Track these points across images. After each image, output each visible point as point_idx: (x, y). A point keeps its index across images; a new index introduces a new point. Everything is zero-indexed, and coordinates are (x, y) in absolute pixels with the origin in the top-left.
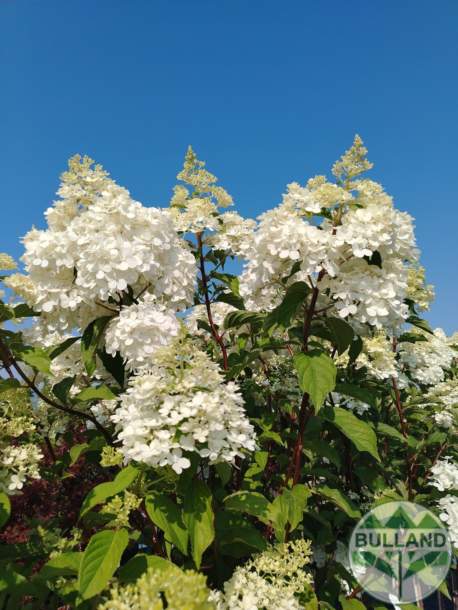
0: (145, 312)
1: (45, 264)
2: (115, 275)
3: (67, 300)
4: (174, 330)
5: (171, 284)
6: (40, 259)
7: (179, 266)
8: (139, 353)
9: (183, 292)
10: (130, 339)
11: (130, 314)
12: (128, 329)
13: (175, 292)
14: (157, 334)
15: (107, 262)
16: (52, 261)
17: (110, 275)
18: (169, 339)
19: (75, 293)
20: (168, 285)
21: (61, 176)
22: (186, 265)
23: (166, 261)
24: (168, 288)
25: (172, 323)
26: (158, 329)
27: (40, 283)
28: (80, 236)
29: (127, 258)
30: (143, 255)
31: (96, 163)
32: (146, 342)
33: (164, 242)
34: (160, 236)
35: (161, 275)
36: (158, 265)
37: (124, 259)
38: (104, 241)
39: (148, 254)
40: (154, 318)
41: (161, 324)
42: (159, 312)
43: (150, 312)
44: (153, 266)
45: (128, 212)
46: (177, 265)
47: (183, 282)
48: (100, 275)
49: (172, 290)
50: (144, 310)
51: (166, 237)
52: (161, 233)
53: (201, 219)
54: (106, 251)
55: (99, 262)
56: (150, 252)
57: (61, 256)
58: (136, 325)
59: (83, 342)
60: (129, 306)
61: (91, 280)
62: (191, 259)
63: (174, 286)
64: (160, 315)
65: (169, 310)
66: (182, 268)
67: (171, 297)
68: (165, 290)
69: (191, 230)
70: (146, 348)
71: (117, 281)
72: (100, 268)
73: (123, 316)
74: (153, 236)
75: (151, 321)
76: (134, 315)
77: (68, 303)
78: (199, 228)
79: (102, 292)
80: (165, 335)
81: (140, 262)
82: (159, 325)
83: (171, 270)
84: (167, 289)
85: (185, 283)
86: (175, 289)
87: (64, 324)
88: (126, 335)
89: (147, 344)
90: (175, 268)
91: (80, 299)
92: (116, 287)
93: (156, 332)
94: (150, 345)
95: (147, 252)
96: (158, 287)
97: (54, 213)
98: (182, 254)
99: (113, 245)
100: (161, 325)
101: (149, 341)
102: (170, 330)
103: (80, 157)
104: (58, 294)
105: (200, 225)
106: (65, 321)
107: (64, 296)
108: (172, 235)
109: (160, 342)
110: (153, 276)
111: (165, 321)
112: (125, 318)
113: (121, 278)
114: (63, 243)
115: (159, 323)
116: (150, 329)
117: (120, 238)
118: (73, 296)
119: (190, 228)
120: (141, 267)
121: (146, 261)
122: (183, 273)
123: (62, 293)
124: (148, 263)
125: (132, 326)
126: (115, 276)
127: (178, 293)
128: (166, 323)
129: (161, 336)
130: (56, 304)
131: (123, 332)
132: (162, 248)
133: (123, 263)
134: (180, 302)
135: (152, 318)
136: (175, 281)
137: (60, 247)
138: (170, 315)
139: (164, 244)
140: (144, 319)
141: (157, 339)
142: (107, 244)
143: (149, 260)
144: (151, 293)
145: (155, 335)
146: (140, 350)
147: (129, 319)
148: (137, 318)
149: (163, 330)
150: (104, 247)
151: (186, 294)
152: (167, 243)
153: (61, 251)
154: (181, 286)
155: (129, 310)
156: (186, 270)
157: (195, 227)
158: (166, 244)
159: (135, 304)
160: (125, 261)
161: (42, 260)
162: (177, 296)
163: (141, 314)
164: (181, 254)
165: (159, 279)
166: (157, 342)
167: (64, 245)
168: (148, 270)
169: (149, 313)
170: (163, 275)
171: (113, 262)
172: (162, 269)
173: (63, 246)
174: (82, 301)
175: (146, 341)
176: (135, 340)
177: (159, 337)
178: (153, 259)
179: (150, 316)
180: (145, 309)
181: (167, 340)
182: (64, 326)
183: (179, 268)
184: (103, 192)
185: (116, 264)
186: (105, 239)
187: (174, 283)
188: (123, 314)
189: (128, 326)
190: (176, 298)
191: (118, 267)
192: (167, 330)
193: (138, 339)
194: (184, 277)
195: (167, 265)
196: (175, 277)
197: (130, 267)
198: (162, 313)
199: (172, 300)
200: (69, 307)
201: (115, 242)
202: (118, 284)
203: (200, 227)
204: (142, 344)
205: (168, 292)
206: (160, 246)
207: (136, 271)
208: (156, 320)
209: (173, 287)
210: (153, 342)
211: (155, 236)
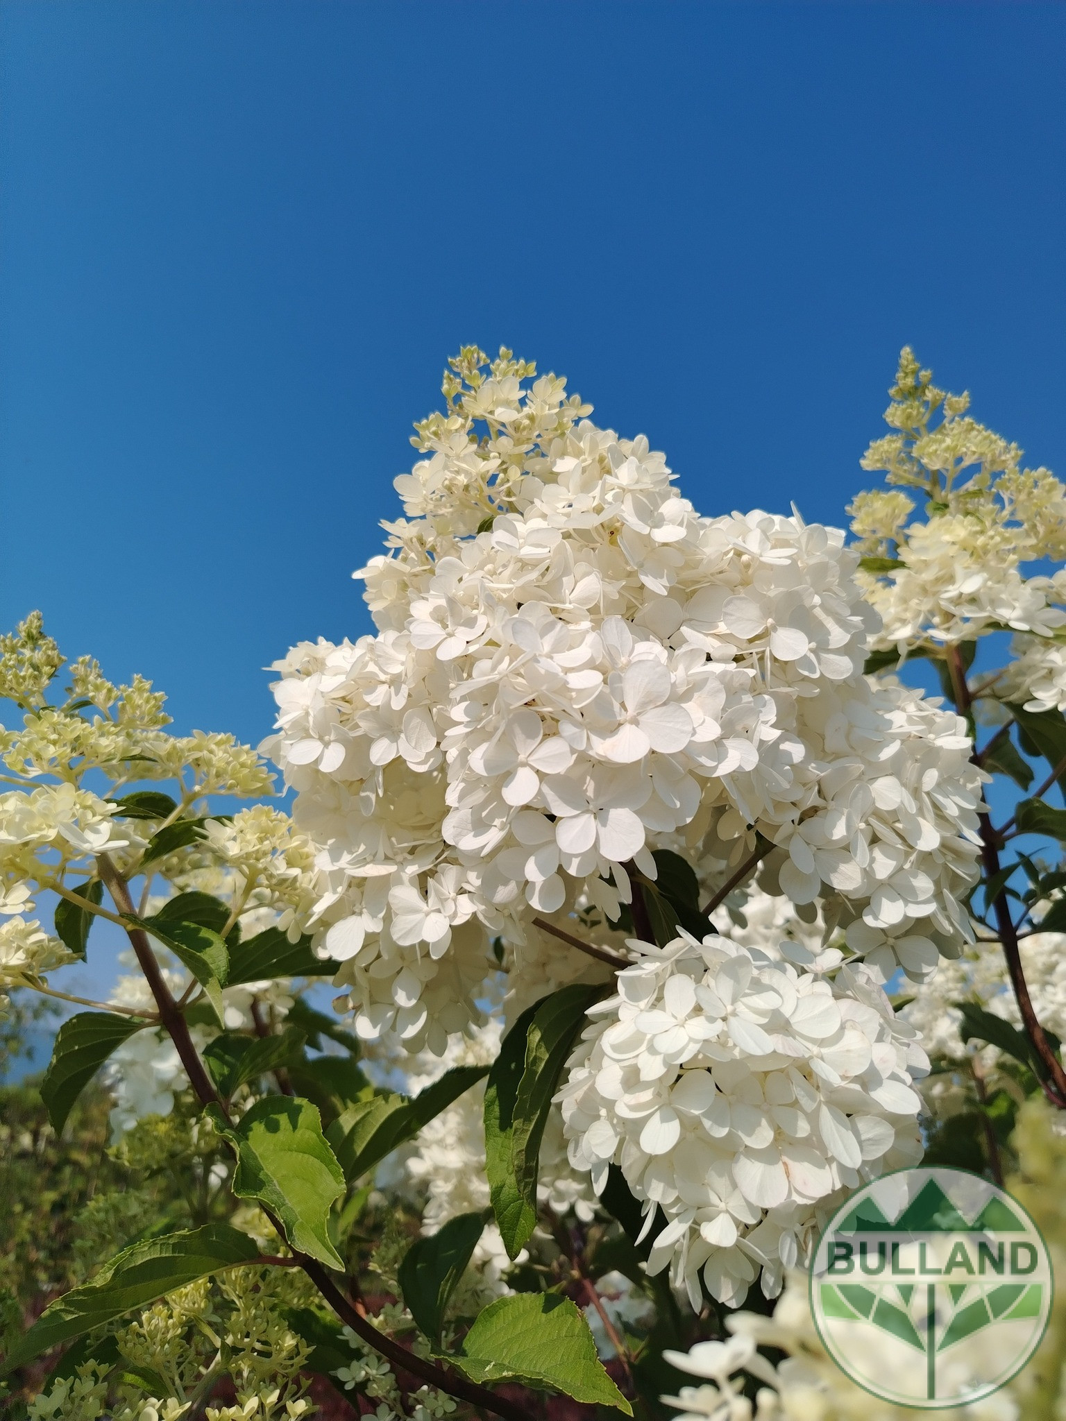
0: (736, 978)
1: (333, 759)
2: (590, 787)
3: (415, 911)
4: (894, 1077)
5: (863, 843)
6: (319, 743)
7: (897, 760)
8: (714, 1199)
9: (924, 884)
10: (664, 1120)
11: (662, 988)
12: (652, 1069)
13: (882, 884)
14: (806, 1103)
15: (549, 726)
16: (358, 748)
17: (566, 786)
18: (870, 1128)
19: (448, 880)
20: (847, 848)
21: (417, 434)
22: (930, 756)
23: (834, 742)
24: (847, 860)
25: (880, 1039)
26: (808, 1074)
27: (330, 842)
28: (450, 629)
29: (643, 706)
30: (722, 697)
31: (541, 371)
32: (748, 1141)
33: (822, 647)
34: (801, 618)
35: (812, 799)
36: (797, 751)
37: (631, 711)
38: (542, 636)
39: (747, 698)
40: (787, 1011)
41: (822, 1043)
42: (808, 978)
43: (766, 979)
44: (769, 752)
45: (658, 522)
46: (887, 753)
47: (918, 832)
48: (521, 790)
49: (868, 873)
50: (733, 968)
51: (830, 624)
52: (807, 604)
53: (970, 585)
54: (551, 676)
55: (518, 730)
56: (755, 688)
57: (390, 725)
58: (693, 1049)
59: (493, 1091)
60: (662, 947)
61: (492, 816)
62: (949, 729)
63: (877, 853)
64: (814, 995)
65: (857, 972)
66: (911, 768)
67: (862, 904)
68: (835, 870)
69: (932, 632)
70: (751, 1173)
71: (600, 814)
72: (522, 757)
73: (634, 997)
74: (770, 621)
75: (770, 1028)
76: (681, 990)
77: (418, 926)
78: (966, 620)
79: (532, 872)
80: (849, 1113)
81: (710, 731)
82: (815, 1050)
83: (859, 778)
84: (843, 867)
85: (929, 839)
86: (884, 867)
87: (413, 1014)
88: (646, 1096)
89: (751, 1153)
90: (878, 771)
91: (466, 909)
92: (596, 846)
93: (798, 1091)
94: (769, 1156)
95: (743, 689)
96: (801, 858)
97: (389, 570)
98: (904, 710)
99: (583, 652)
100: (824, 1051)
101: (763, 1137)
102: (869, 1079)
103: (483, 355)
104: (385, 883)
105: (969, 611)
106: (414, 1002)
107: (405, 894)
108: (857, 619)
109: (823, 1148)
110: (778, 805)
111: (842, 1028)
112: (643, 1004)
113: (618, 802)
114: (396, 669)
115: (813, 1041)
116: (766, 1073)
117: (616, 626)
118: (438, 894)
119: (927, 626)
120: (717, 748)
121: (739, 728)
122: (916, 792)
123: (400, 882)
124: (747, 733)
125: (672, 1051)
126: (590, 794)
127: (897, 887)
128: (852, 1040)
129: (825, 1111)
130: (375, 926)
131: (632, 1080)
132: (814, 672)
133: (627, 731)
134: (907, 933)
135: (776, 1014)
136: (882, 830)
137: (386, 686)
138: (863, 996)
139: (824, 656)
140: (734, 1014)
141: (803, 1129)
142: (557, 648)
143: (750, 722)
144: (771, 886)
145: (795, 1104)
146: (719, 1183)
147: (657, 1013)
148: (698, 1010)
149: (836, 1080)
150: (542, 660)
151: (938, 896)
152: (838, 651)
153: (388, 704)
154: (907, 855)
155: (658, 964)
156: (931, 778)
157: (949, 616)
158: (832, 657)
159: (687, 938)
160: (635, 722)
161: (327, 745)
162: (893, 900)
163: (720, 988)
164: (898, 708)
165: (801, 821)
166: (807, 1141)
167: (399, 675)
168: (749, 767)
169: (758, 986)
170: (819, 802)
171: (576, 724)
172: (814, 770)
173: (395, 682)
174: (474, 914)
175: (749, 1135)
176: (690, 1127)
177: (813, 1118)
178: (773, 719)
179: (765, 1001)
180: (741, 962)
181: (857, 1133)
182: (413, 1023)
183: (895, 768)
184: (559, 461)
185: (594, 738)
186: (546, 629)
187: (875, 840)
188: (632, 983)
189: (652, 1050)
190: (889, 913)
191: (603, 748)
192: (857, 1079)
193: (707, 1123)
194: (921, 812)
195: (837, 756)
196: (877, 814)
197: (659, 750)
198: (824, 988)
199: (869, 920)
200: (424, 944)
201: (591, 637)
202: (602, 830)
203: (967, 615)
204: (729, 1152)
205: (847, 879)
206: (804, 661)
207: (691, 772)
208: (797, 1022)
209: (873, 860)
210: (784, 1145)
211: (780, 623)
